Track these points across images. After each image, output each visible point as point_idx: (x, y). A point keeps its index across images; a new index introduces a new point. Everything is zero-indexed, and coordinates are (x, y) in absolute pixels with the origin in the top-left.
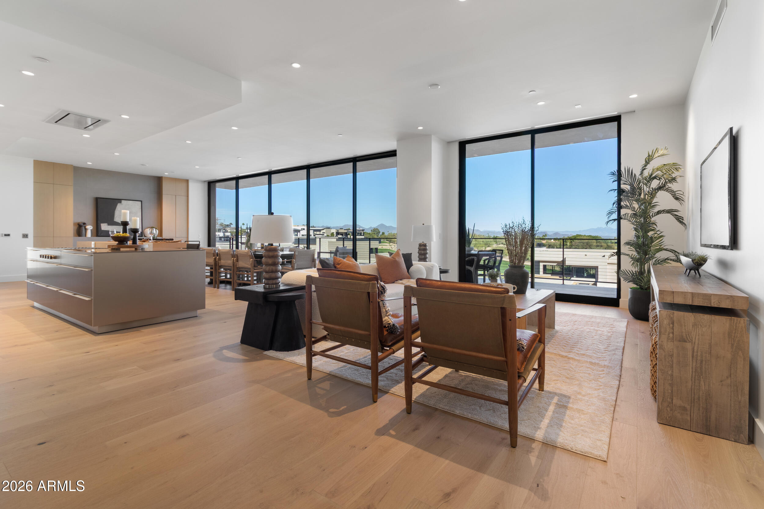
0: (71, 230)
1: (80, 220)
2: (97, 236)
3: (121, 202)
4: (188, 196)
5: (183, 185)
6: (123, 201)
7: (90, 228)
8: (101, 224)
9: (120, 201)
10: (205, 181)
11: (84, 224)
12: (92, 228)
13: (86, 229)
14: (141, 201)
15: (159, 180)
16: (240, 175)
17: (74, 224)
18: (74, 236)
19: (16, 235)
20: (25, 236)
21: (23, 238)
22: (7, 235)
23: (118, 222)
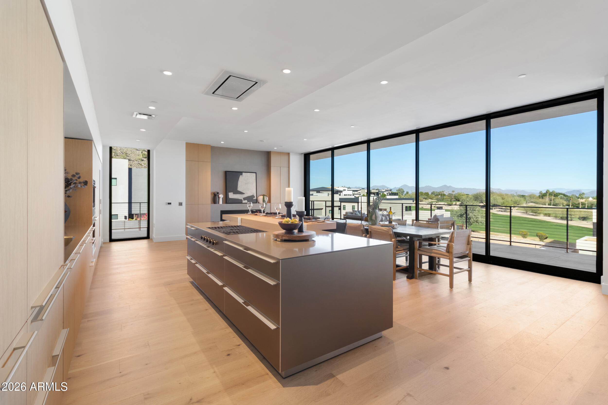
0: (209, 198)
1: (215, 190)
2: (226, 204)
3: (242, 175)
4: (289, 167)
5: (286, 157)
6: (243, 173)
7: (221, 196)
8: (229, 193)
9: (241, 173)
10: (302, 154)
11: (218, 193)
12: (222, 197)
13: (219, 198)
14: (256, 173)
15: (268, 155)
16: (335, 146)
17: (211, 193)
18: (211, 203)
19: (175, 204)
20: (181, 204)
21: (179, 205)
22: (169, 204)
23: (240, 191)
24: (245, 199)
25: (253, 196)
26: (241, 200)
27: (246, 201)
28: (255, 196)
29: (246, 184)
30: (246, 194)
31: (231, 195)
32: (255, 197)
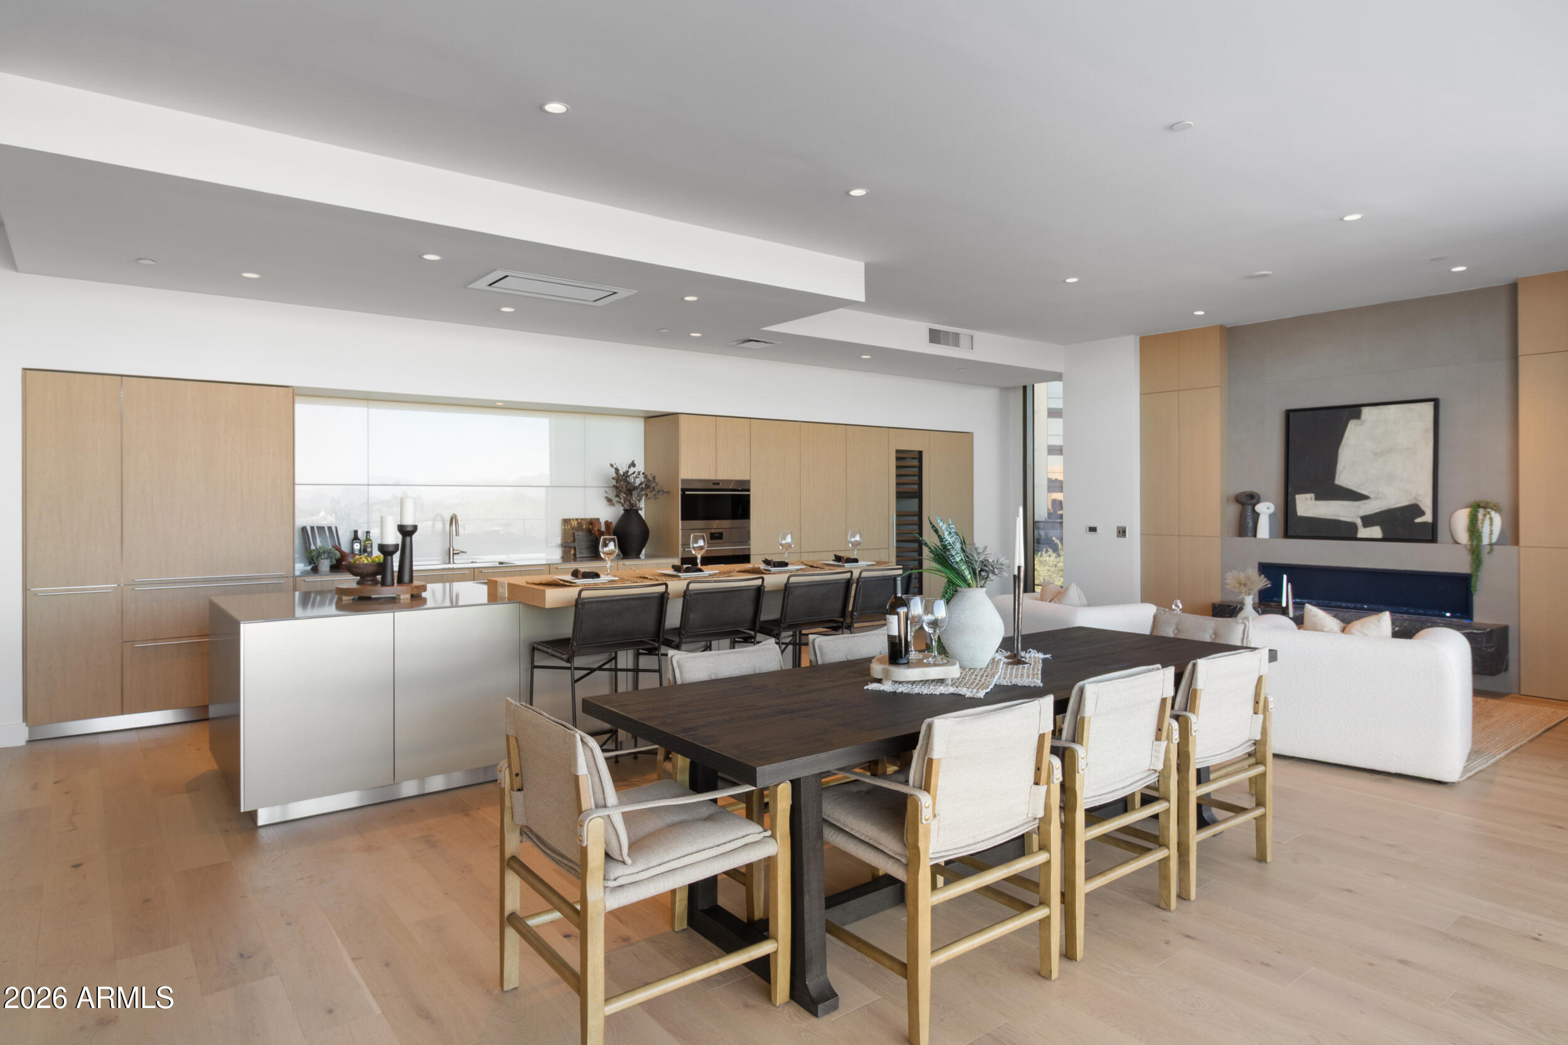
1: (1242, 487)
2: (1287, 535)
3: (1358, 416)
6: (1365, 410)
7: (1265, 509)
8: (1298, 497)
9: (1354, 411)
11: (1253, 497)
12: (1271, 511)
13: (1256, 516)
14: (1436, 402)
15: (1506, 299)
17: (1230, 497)
18: (1225, 534)
19: (1107, 531)
20: (1121, 532)
21: (1118, 536)
22: (1093, 529)
23: (1347, 487)
24: (1368, 521)
25: (1415, 510)
26: (1352, 527)
27: (1376, 532)
28: (1427, 505)
29: (1376, 454)
30: (1376, 498)
31: (1307, 506)
32: (1422, 513)
